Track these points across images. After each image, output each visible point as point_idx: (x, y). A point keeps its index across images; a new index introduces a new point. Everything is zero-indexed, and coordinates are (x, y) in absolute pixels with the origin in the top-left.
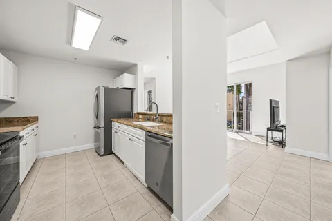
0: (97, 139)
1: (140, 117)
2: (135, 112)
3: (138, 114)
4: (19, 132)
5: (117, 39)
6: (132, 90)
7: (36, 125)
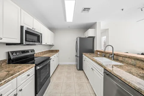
0: (77, 61)
1: (99, 53)
2: (95, 50)
3: (97, 51)
4: (50, 57)
5: (85, 9)
6: (93, 38)
7: (58, 53)
